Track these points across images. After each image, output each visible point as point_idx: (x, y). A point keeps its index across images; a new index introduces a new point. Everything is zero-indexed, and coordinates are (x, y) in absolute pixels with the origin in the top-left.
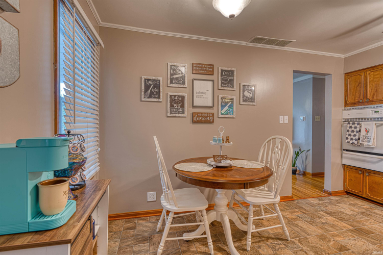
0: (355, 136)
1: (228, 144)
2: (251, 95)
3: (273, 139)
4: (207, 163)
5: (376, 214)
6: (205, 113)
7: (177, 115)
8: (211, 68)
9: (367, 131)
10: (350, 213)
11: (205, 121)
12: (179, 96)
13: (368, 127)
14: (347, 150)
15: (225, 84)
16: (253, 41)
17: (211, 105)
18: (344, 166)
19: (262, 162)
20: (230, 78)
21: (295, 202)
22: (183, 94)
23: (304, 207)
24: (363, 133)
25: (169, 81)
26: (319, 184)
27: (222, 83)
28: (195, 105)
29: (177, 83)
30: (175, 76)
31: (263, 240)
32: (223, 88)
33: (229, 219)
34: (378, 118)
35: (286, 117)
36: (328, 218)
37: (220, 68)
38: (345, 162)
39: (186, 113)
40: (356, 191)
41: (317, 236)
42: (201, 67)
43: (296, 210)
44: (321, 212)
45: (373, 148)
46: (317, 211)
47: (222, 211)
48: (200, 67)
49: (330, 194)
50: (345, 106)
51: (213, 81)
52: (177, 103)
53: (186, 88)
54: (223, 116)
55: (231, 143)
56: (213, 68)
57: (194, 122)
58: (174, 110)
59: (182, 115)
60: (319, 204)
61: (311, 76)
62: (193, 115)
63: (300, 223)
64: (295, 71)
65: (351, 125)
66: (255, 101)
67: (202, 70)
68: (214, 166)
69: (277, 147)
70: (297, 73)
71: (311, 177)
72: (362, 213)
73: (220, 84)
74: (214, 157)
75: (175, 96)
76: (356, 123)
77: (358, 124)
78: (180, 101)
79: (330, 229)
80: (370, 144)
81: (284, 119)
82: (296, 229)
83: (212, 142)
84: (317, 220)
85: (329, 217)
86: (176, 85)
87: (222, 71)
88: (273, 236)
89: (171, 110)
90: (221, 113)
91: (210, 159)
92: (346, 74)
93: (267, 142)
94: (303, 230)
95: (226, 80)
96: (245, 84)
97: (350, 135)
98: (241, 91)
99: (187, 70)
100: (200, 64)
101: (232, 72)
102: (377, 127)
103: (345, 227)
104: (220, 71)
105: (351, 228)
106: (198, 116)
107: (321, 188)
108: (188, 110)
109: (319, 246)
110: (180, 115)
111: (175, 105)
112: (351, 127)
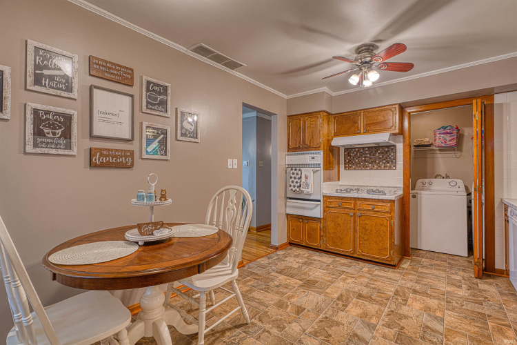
0: (297, 182)
1: (164, 202)
2: (193, 128)
3: (225, 190)
4: (124, 239)
5: (315, 260)
6: (117, 150)
7: (53, 151)
8: (129, 74)
9: (306, 178)
10: (297, 266)
11: (117, 163)
12: (56, 114)
13: (308, 174)
14: (290, 198)
15: (154, 105)
16: (196, 50)
17: (127, 136)
18: (287, 215)
19: (211, 223)
20: (162, 97)
21: (245, 268)
22: (68, 111)
23: (255, 271)
24: (303, 179)
25: (30, 79)
26: (264, 239)
27: (148, 103)
28: (95, 133)
29: (51, 87)
30: (46, 72)
31: (218, 338)
32: (149, 111)
33: (168, 326)
34: (314, 164)
35: (235, 161)
36: (280, 278)
37: (144, 78)
38: (290, 211)
39: (75, 148)
40: (297, 241)
41: (275, 304)
42: (109, 68)
43: (249, 278)
44: (273, 273)
45: (310, 194)
46: (269, 273)
47: (155, 317)
48: (106, 67)
49: (277, 248)
50: (288, 151)
51: (132, 96)
52: (52, 126)
53: (75, 100)
54: (149, 156)
55: (170, 201)
56: (132, 75)
57: (92, 165)
58: (46, 140)
59: (66, 152)
60: (269, 264)
61: (254, 114)
62: (91, 153)
63: (256, 295)
64: (244, 105)
65: (293, 171)
66: (199, 136)
67: (111, 73)
68: (140, 243)
69: (232, 202)
70: (247, 107)
71: (255, 232)
72: (305, 263)
73: (144, 103)
74: (139, 226)
75: (47, 112)
76: (298, 169)
77: (300, 170)
78: (60, 122)
79: (285, 291)
80: (309, 190)
81: (232, 164)
82: (253, 303)
83: (135, 200)
84: (271, 284)
85: (282, 277)
86: (51, 91)
87: (149, 83)
88: (229, 326)
89: (35, 141)
90: (147, 151)
91: (131, 231)
92: (288, 116)
93: (218, 195)
94: (261, 303)
95: (155, 99)
96: (184, 110)
97: (293, 182)
98: (179, 120)
99: (77, 66)
100: (107, 62)
101: (165, 88)
102: (314, 173)
103: (296, 283)
104: (144, 83)
105: (301, 282)
106: (101, 155)
107: (268, 244)
108: (80, 144)
109: (280, 317)
110: (61, 152)
111: (46, 131)
112: (293, 174)
